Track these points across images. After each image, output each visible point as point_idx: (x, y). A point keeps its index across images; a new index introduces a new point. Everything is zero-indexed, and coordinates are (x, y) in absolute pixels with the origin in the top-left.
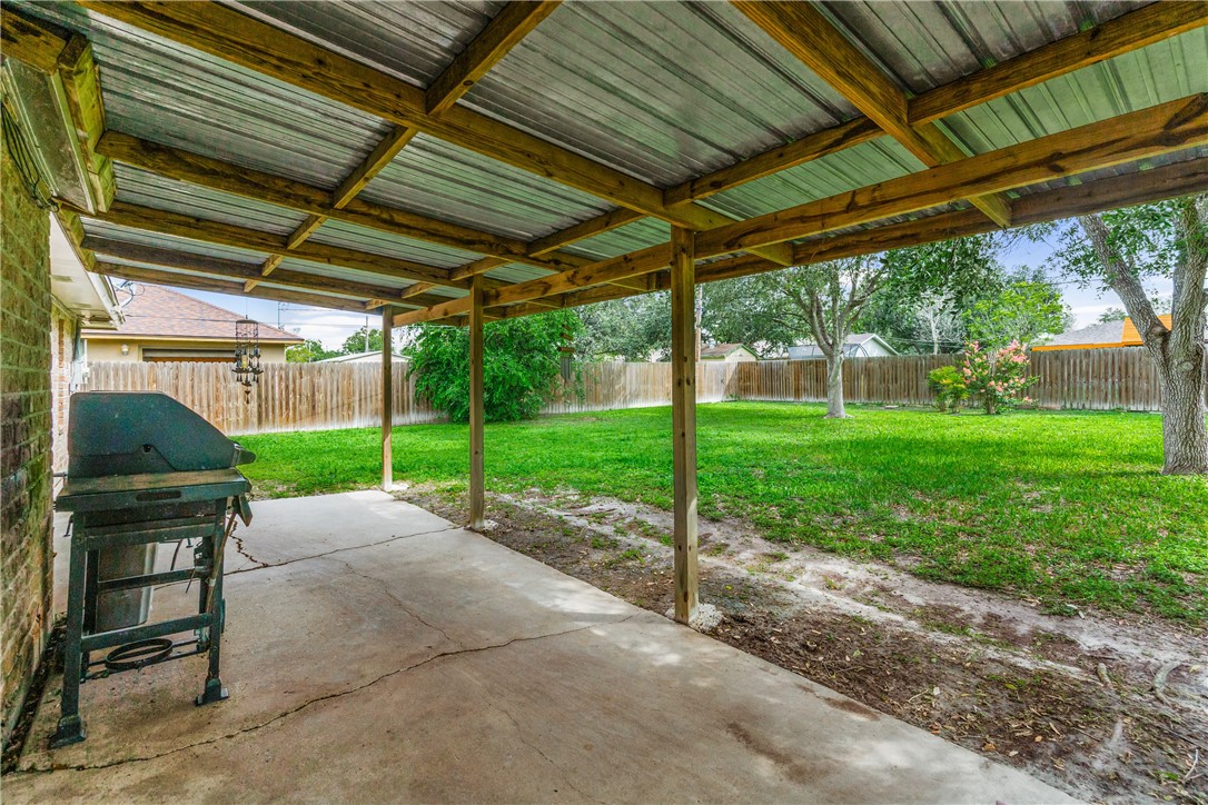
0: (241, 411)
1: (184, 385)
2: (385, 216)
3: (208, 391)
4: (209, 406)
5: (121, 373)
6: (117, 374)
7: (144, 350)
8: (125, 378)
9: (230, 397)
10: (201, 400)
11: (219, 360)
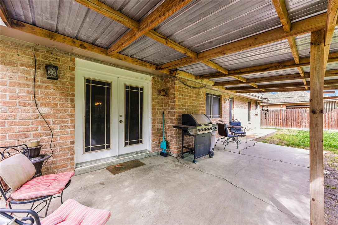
0: (307, 122)
1: (289, 114)
2: (239, 71)
3: (296, 116)
4: (296, 121)
5: (273, 112)
6: (272, 112)
7: (287, 106)
8: (274, 113)
9: (303, 118)
10: (293, 119)
11: (299, 108)
